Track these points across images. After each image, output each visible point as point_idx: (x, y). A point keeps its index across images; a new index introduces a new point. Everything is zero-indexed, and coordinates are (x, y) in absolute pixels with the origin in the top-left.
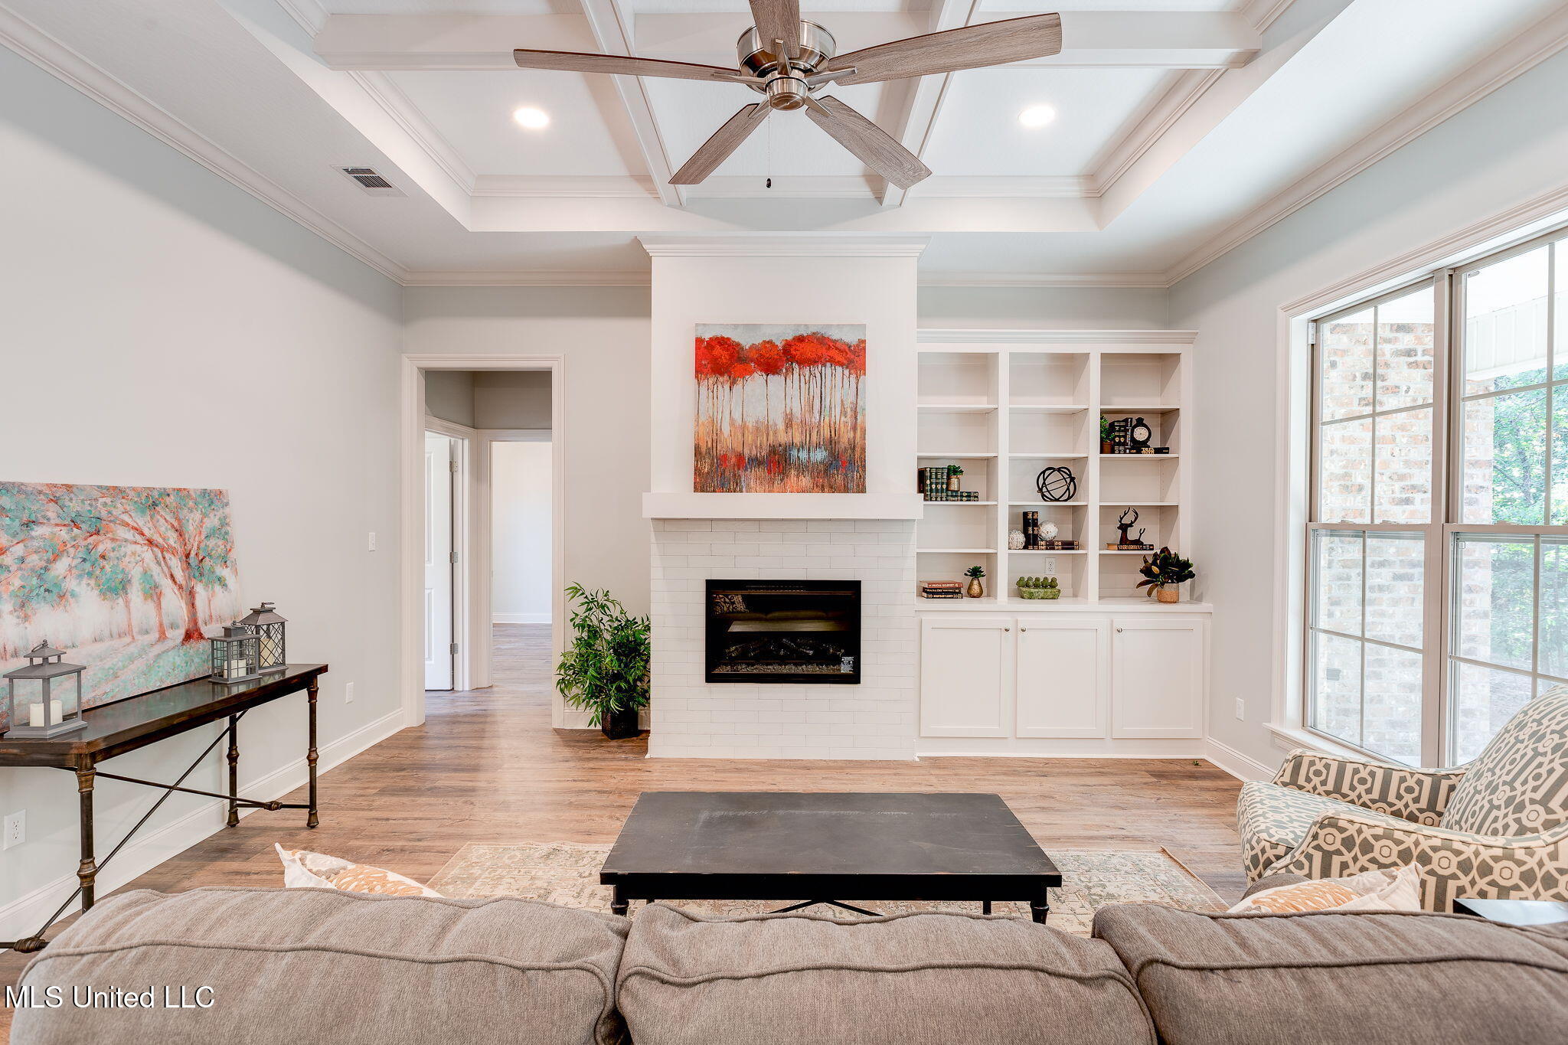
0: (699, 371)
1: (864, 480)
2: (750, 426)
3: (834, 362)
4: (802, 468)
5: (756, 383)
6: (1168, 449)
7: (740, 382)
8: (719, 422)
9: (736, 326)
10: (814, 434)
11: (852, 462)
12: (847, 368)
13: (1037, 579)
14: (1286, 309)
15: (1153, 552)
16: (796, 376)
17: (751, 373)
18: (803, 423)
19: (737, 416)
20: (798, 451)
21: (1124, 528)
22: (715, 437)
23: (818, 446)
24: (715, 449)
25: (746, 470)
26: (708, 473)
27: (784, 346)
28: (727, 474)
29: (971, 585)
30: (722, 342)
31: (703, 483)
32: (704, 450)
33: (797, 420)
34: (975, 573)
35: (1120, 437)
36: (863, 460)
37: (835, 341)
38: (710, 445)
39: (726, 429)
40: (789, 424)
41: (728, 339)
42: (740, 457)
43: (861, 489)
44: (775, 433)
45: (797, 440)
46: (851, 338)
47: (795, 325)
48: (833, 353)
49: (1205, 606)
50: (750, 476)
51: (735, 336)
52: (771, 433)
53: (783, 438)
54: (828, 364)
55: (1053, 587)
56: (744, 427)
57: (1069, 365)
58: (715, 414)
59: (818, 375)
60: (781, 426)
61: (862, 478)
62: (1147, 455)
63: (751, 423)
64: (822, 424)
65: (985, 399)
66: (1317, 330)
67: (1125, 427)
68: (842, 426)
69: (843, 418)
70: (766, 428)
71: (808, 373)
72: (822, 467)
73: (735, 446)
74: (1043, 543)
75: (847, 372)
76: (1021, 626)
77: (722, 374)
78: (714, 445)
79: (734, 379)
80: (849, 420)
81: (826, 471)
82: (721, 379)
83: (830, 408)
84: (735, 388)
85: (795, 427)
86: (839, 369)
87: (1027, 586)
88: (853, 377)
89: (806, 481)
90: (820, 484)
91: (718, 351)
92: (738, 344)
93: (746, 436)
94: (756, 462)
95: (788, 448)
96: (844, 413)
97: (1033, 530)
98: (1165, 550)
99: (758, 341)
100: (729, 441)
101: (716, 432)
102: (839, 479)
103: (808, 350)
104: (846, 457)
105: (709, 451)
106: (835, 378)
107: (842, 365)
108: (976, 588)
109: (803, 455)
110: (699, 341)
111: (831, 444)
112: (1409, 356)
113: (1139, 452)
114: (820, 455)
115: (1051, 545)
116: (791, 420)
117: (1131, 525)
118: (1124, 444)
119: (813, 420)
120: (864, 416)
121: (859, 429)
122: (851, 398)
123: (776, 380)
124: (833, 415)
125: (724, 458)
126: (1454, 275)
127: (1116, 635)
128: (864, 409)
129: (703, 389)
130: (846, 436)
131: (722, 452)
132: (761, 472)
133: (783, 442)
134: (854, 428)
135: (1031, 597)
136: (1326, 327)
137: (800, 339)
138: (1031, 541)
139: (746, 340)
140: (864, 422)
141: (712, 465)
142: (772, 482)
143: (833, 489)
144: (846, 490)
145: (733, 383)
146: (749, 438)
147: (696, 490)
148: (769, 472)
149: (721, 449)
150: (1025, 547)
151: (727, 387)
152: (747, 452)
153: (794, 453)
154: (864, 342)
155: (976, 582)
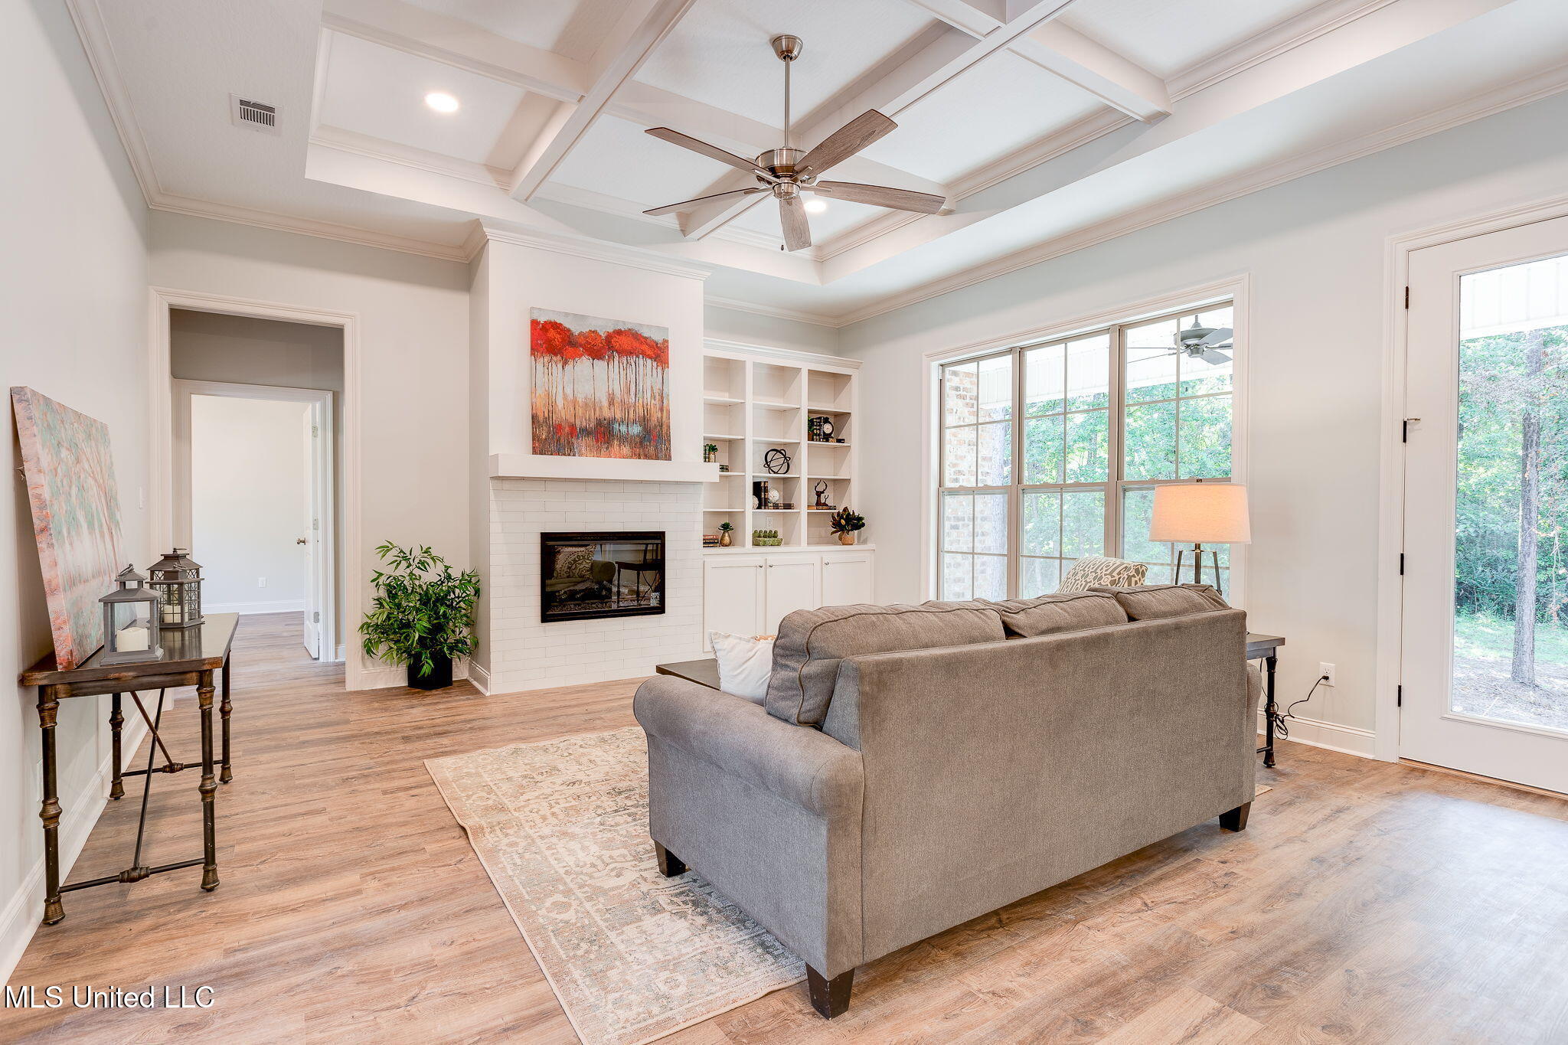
0: (535, 349)
1: (670, 450)
2: (580, 400)
3: (645, 355)
4: (623, 439)
5: (583, 365)
6: (844, 440)
7: (571, 362)
8: (554, 395)
9: (567, 314)
10: (631, 412)
11: (660, 436)
12: (655, 360)
13: (765, 532)
14: (928, 356)
15: (837, 511)
16: (616, 362)
17: (581, 356)
18: (623, 402)
19: (569, 391)
20: (619, 425)
21: (819, 494)
22: (551, 409)
23: (634, 422)
24: (551, 419)
25: (578, 438)
26: (546, 439)
27: (606, 337)
28: (562, 441)
29: (723, 536)
30: (555, 326)
31: (540, 446)
32: (541, 419)
33: (618, 398)
34: (726, 527)
35: (816, 429)
36: (669, 436)
37: (646, 338)
38: (546, 415)
39: (560, 403)
40: (611, 403)
41: (561, 324)
42: (573, 427)
43: (668, 458)
44: (601, 408)
45: (618, 416)
46: (657, 337)
47: (616, 321)
48: (645, 347)
49: (870, 546)
50: (582, 443)
51: (567, 323)
52: (597, 409)
53: (607, 414)
54: (641, 356)
55: (775, 537)
56: (575, 402)
57: (782, 375)
58: (551, 389)
59: (633, 364)
60: (605, 404)
61: (668, 449)
62: (832, 443)
63: (580, 399)
64: (637, 404)
65: (727, 394)
66: (943, 371)
67: (820, 423)
68: (652, 407)
69: (653, 401)
70: (591, 404)
71: (625, 362)
72: (638, 440)
73: (568, 417)
74: (771, 505)
75: (655, 364)
76: (769, 563)
77: (555, 354)
78: (551, 415)
79: (566, 359)
80: (657, 402)
81: (641, 443)
82: (554, 358)
83: (643, 392)
84: (567, 367)
85: (616, 405)
86: (649, 361)
87: (759, 537)
88: (660, 369)
89: (626, 450)
90: (637, 453)
91: (552, 333)
92: (569, 330)
93: (577, 409)
94: (586, 432)
95: (611, 422)
96: (653, 397)
97: (765, 495)
98: (845, 509)
99: (585, 330)
100: (563, 413)
101: (551, 405)
102: (652, 450)
103: (625, 342)
104: (656, 432)
105: (546, 419)
106: (646, 366)
107: (651, 358)
108: (727, 539)
109: (623, 429)
110: (534, 323)
111: (644, 421)
112: (957, 391)
113: (827, 441)
114: (636, 430)
115: (776, 506)
116: (613, 399)
117: (823, 492)
118: (819, 435)
119: (630, 400)
120: (668, 401)
121: (665, 409)
122: (659, 386)
123: (600, 365)
124: (645, 398)
125: (558, 428)
126: (1021, 351)
127: (824, 566)
128: (668, 395)
129: (540, 366)
130: (656, 415)
131: (557, 422)
132: (590, 441)
133: (607, 417)
134: (662, 410)
135: (764, 545)
136: (947, 370)
137: (619, 332)
138: (763, 503)
139: (576, 328)
140: (668, 405)
141: (549, 432)
142: (599, 450)
143: (647, 457)
144: (657, 458)
145: (565, 363)
146: (580, 412)
147: (535, 452)
148: (597, 441)
149: (556, 419)
150: (758, 508)
151: (560, 365)
152: (578, 423)
153: (616, 426)
154: (667, 341)
155: (727, 534)
